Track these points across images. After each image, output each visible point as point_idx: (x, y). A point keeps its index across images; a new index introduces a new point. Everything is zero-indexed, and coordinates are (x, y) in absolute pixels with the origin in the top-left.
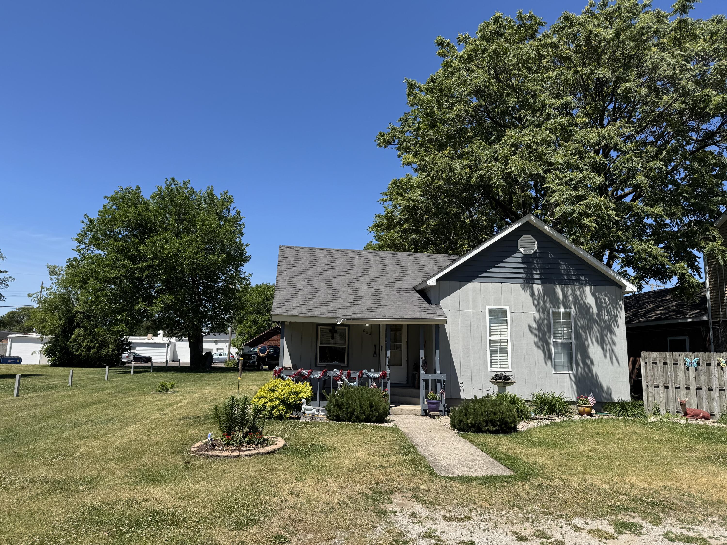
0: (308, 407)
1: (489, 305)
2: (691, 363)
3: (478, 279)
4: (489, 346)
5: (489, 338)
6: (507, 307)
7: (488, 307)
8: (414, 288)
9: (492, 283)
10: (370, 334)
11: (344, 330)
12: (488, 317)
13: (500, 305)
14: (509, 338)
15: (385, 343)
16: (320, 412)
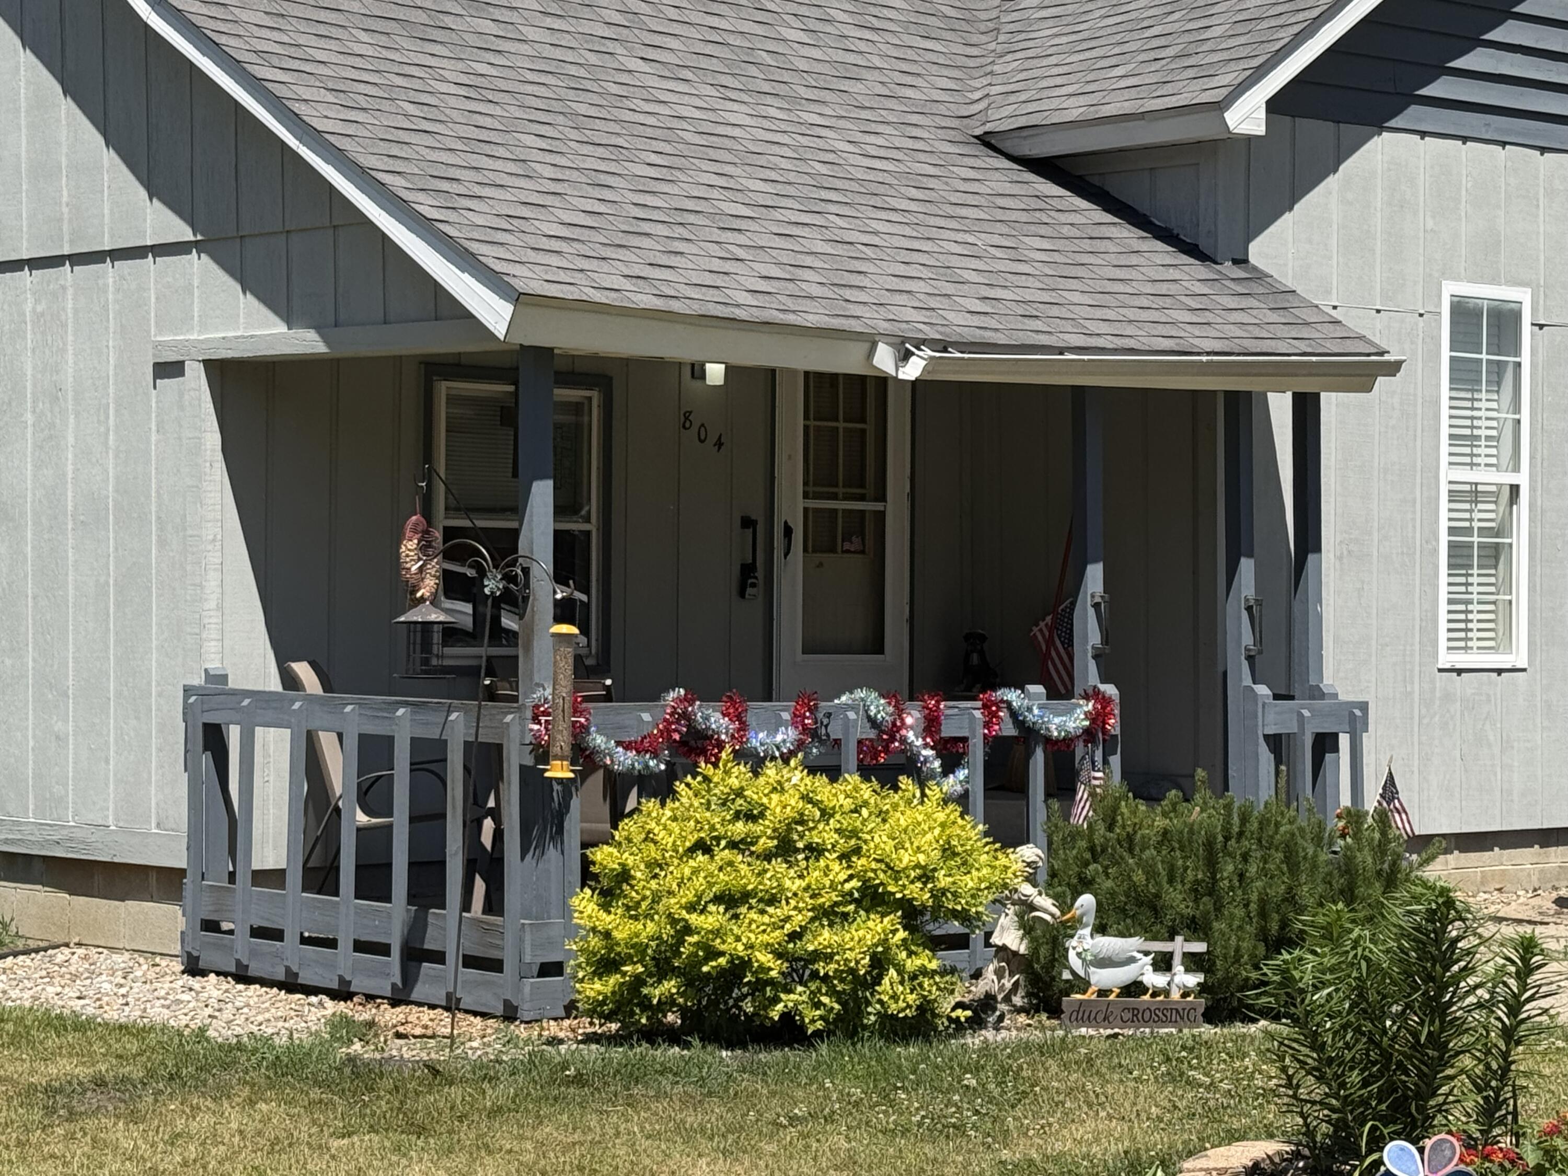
0: (1109, 944)
1: (1456, 278)
3: (1413, 115)
4: (1444, 525)
5: (1448, 474)
6: (1522, 296)
7: (1451, 289)
8: (987, 141)
9: (1465, 139)
10: (719, 444)
11: (578, 408)
12: (1446, 353)
13: (1494, 281)
14: (1522, 479)
15: (801, 504)
16: (1178, 968)
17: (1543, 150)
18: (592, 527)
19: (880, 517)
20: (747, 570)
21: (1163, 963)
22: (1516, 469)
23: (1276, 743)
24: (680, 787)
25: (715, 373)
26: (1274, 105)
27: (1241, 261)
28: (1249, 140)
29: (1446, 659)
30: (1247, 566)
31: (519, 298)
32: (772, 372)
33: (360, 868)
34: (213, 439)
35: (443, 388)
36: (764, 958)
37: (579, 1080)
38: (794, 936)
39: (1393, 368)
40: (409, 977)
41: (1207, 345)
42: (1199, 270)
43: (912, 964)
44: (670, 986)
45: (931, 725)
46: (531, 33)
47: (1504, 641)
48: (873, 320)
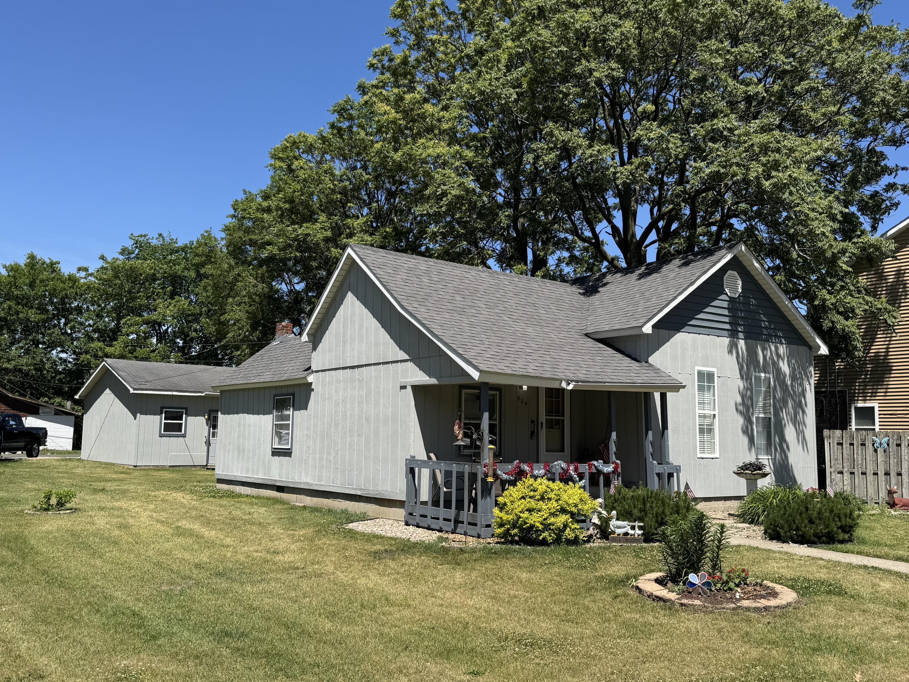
0: (620, 523)
1: (698, 366)
2: (881, 444)
3: (687, 328)
4: (698, 424)
5: (698, 412)
6: (714, 370)
7: (697, 368)
8: (587, 335)
9: (699, 334)
10: (526, 404)
11: (494, 395)
12: (696, 383)
13: (708, 366)
14: (716, 412)
15: (545, 417)
16: (637, 529)
17: (718, 336)
18: (497, 423)
19: (563, 420)
20: (533, 433)
21: (633, 528)
22: (715, 410)
23: (658, 475)
24: (518, 483)
25: (525, 388)
26: (654, 327)
27: (647, 362)
28: (648, 334)
29: (699, 455)
30: (650, 433)
31: (481, 371)
32: (538, 387)
33: (444, 501)
34: (413, 403)
35: (464, 391)
36: (538, 524)
37: (495, 553)
38: (545, 519)
39: (684, 387)
40: (456, 527)
41: (639, 381)
42: (637, 364)
43: (573, 527)
44: (516, 531)
45: (576, 469)
46: (484, 313)
47: (713, 451)
48: (561, 376)
